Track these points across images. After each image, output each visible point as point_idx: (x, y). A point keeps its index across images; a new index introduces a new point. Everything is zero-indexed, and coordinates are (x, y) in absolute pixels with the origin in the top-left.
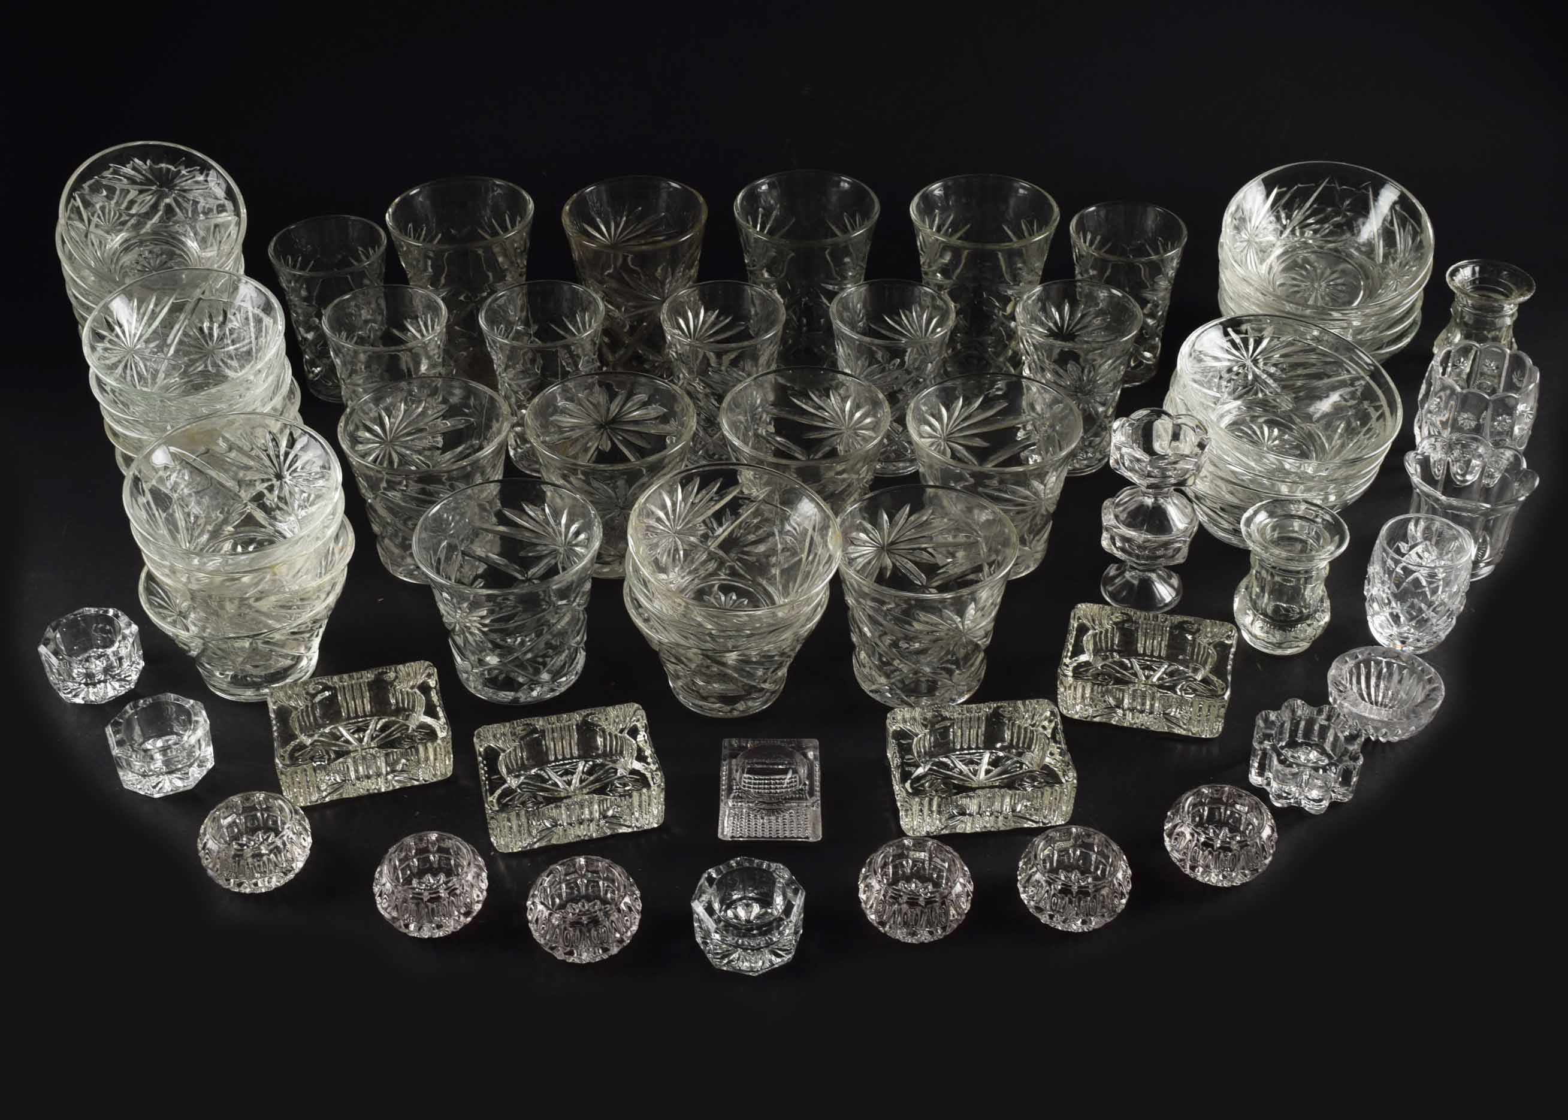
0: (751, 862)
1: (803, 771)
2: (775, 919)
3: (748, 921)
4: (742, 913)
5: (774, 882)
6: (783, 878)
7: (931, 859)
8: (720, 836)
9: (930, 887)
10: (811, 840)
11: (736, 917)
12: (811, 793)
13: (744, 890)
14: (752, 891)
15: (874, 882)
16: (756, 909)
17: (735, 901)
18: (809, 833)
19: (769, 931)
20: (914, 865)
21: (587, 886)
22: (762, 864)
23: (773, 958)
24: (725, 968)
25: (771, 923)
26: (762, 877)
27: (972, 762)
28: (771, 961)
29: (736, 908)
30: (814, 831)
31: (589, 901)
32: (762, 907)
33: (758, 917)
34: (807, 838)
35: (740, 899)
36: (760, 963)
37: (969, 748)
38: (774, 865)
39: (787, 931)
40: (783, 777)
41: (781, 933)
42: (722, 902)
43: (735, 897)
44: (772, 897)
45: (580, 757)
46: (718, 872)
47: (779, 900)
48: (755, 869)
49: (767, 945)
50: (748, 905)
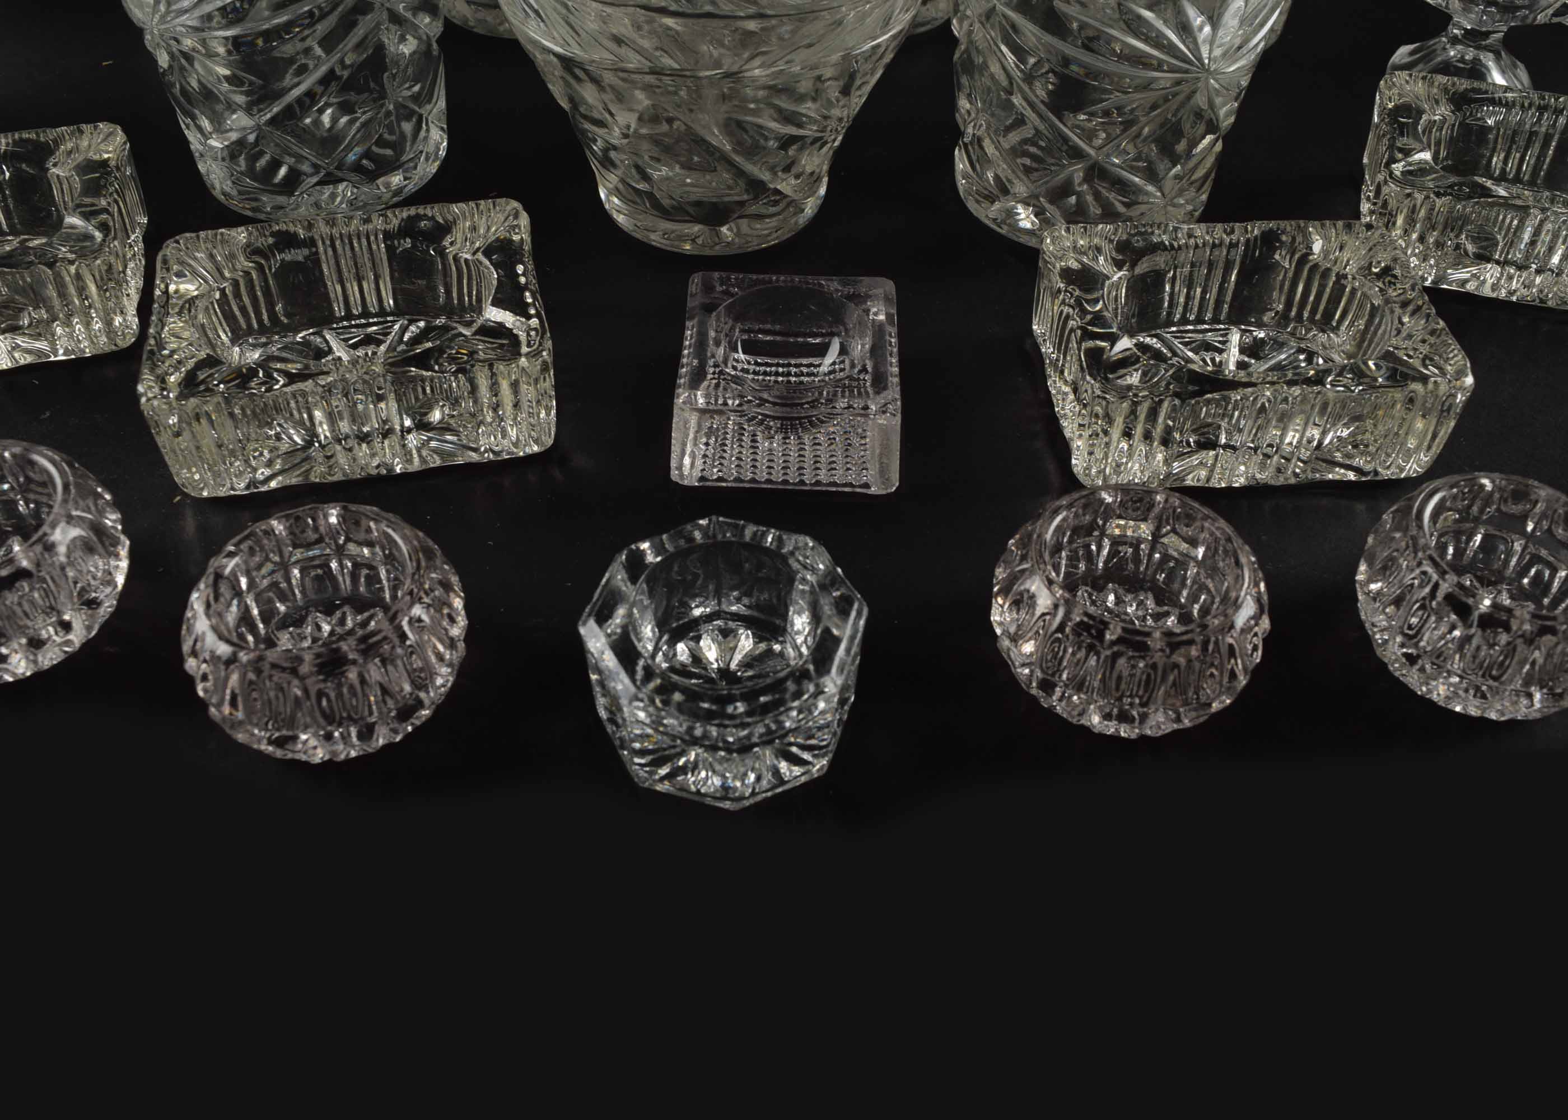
0: (740, 531)
1: (860, 347)
2: (792, 674)
3: (725, 673)
4: (710, 651)
5: (791, 580)
6: (814, 570)
7: (1156, 536)
8: (674, 475)
9: (1150, 603)
10: (873, 490)
11: (697, 659)
12: (880, 382)
13: (718, 595)
14: (738, 600)
15: (1035, 585)
16: (746, 642)
17: (696, 622)
18: (871, 475)
19: (777, 705)
20: (1113, 553)
21: (354, 576)
22: (764, 535)
23: (783, 766)
24: (659, 787)
25: (778, 686)
26: (760, 566)
27: (1208, 347)
28: (776, 772)
29: (698, 639)
30: (883, 471)
31: (359, 609)
32: (759, 638)
33: (748, 663)
34: (866, 486)
35: (708, 618)
36: (752, 777)
37: (1199, 320)
38: (792, 541)
39: (822, 705)
40: (816, 361)
41: (807, 709)
42: (661, 625)
43: (697, 612)
44: (784, 617)
45: (398, 312)
46: (659, 550)
47: (800, 622)
48: (746, 546)
49: (767, 741)
50: (726, 633)
